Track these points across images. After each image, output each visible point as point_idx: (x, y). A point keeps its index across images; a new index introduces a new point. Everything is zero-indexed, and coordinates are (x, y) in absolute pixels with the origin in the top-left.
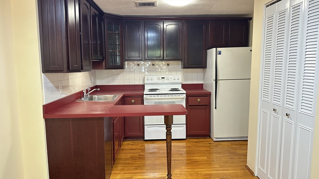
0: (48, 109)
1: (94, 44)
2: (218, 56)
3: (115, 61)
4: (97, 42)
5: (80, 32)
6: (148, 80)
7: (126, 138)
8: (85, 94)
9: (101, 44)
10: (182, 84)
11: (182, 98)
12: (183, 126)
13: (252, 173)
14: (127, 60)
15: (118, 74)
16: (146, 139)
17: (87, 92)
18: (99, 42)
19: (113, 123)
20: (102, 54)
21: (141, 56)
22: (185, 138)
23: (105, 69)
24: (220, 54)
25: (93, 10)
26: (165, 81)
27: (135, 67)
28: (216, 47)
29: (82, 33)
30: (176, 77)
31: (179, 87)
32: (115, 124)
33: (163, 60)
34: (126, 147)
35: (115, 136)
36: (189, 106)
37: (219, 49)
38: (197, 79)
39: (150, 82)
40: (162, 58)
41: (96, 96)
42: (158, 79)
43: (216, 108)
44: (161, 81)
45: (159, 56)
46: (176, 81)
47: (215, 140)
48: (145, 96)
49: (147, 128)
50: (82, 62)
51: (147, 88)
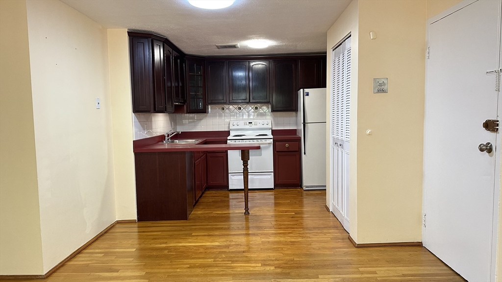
0: (137, 145)
1: (176, 87)
2: (306, 97)
3: (198, 105)
4: (178, 84)
5: (165, 76)
6: (234, 125)
7: (209, 188)
8: (166, 138)
9: (183, 87)
10: (272, 130)
11: (269, 143)
12: (271, 174)
13: (328, 209)
14: (211, 103)
15: (201, 120)
16: (230, 188)
17: (168, 136)
18: (180, 84)
19: (194, 163)
20: (183, 96)
21: (225, 98)
22: (273, 187)
23: (186, 113)
24: (308, 95)
25: (175, 53)
26: (253, 126)
27: (221, 111)
28: (303, 88)
29: (165, 78)
30: (266, 122)
31: (269, 133)
32: (196, 164)
33: (249, 103)
34: (208, 195)
35: (196, 185)
36: (277, 152)
37: (306, 90)
38: (289, 124)
39: (236, 127)
40: (248, 101)
41: (177, 141)
42: (245, 124)
43: (305, 154)
44: (248, 127)
45: (245, 98)
46: (265, 126)
47: (305, 188)
48: (228, 141)
49: (232, 176)
50: (166, 104)
51: (232, 133)
